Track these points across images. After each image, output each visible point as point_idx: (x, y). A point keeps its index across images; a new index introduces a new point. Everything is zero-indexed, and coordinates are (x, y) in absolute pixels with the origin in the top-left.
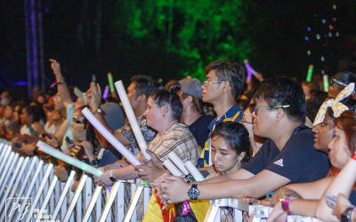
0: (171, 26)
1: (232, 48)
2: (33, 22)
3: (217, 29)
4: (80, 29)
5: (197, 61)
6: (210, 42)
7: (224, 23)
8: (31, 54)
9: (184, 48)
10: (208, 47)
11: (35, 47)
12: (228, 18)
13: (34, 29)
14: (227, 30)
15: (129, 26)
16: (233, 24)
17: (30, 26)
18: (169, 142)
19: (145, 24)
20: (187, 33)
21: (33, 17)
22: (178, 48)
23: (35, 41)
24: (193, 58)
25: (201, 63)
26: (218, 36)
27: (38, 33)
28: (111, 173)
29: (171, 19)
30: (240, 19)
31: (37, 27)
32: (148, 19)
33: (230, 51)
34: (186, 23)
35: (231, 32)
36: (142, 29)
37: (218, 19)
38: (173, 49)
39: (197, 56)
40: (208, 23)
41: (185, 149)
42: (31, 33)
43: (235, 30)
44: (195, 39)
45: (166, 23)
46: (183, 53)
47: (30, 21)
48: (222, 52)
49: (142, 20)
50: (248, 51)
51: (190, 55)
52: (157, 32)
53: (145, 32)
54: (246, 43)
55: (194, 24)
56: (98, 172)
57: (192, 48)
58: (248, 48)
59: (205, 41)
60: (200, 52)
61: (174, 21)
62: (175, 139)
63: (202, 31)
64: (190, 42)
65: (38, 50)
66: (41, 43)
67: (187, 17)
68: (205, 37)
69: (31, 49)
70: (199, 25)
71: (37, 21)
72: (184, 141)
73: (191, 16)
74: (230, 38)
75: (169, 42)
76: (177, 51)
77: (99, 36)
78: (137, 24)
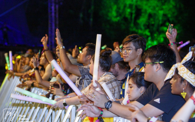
0: (134, 16)
2: (53, 10)
3: (161, 18)
4: (81, 15)
5: (148, 37)
6: (156, 26)
7: (165, 15)
9: (141, 29)
10: (155, 29)
12: (167, 12)
13: (53, 14)
14: (166, 19)
15: (110, 15)
16: (169, 16)
17: (51, 13)
19: (119, 14)
20: (143, 20)
21: (53, 7)
22: (137, 28)
23: (54, 21)
24: (146, 35)
25: (150, 38)
26: (161, 23)
27: (55, 17)
29: (134, 12)
30: (174, 13)
31: (55, 13)
32: (121, 11)
34: (143, 14)
35: (168, 20)
36: (117, 17)
37: (161, 12)
38: (134, 29)
39: (148, 34)
40: (155, 14)
41: (111, 87)
42: (51, 17)
43: (171, 19)
44: (147, 24)
45: (131, 14)
46: (140, 31)
47: (51, 9)
49: (117, 12)
51: (144, 33)
52: (125, 19)
53: (118, 18)
55: (147, 15)
57: (146, 29)
59: (153, 25)
60: (150, 32)
61: (136, 13)
62: (105, 81)
63: (152, 19)
64: (144, 25)
66: (57, 22)
67: (143, 11)
68: (153, 23)
70: (150, 16)
71: (55, 9)
72: (111, 82)
73: (146, 11)
75: (132, 25)
76: (136, 31)
77: (91, 20)
78: (114, 13)
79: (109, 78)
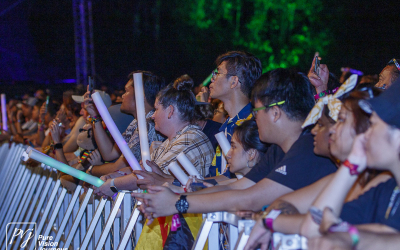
0: (239, 15)
1: (307, 40)
2: (82, 12)
3: (291, 19)
5: (268, 55)
6: (283, 33)
7: (299, 12)
8: (81, 48)
9: (255, 42)
10: (280, 39)
11: (84, 40)
12: (304, 6)
13: (83, 20)
14: (302, 20)
15: (193, 16)
16: (308, 13)
17: (79, 17)
18: (179, 147)
19: (210, 14)
20: (257, 23)
21: (82, 6)
22: (247, 40)
23: (84, 33)
24: (264, 51)
25: (272, 58)
26: (292, 27)
27: (87, 24)
28: (112, 182)
29: (239, 8)
30: (316, 7)
31: (87, 17)
32: (213, 8)
33: (305, 43)
34: (256, 12)
35: (306, 22)
36: (206, 19)
37: (292, 7)
38: (241, 42)
39: (269, 49)
40: (280, 11)
41: (198, 154)
42: (79, 24)
43: (311, 20)
44: (266, 30)
45: (233, 12)
46: (252, 45)
47: (78, 11)
48: (297, 45)
49: (207, 9)
50: (326, 43)
51: (261, 48)
52: (223, 22)
53: (209, 22)
54: (323, 35)
55: (265, 14)
56: (99, 182)
57: (263, 40)
58: (324, 40)
59: (277, 32)
60: (271, 45)
61: (243, 10)
62: (186, 144)
63: (274, 21)
64: (261, 33)
65: (88, 43)
66: (91, 35)
67: (256, 5)
68: (277, 27)
69: (80, 43)
70: (271, 14)
71: (86, 10)
72: (197, 146)
73: (262, 4)
74: (305, 28)
75: (237, 34)
76: (246, 44)
77: (157, 27)
78: (201, 13)
79: (193, 137)
